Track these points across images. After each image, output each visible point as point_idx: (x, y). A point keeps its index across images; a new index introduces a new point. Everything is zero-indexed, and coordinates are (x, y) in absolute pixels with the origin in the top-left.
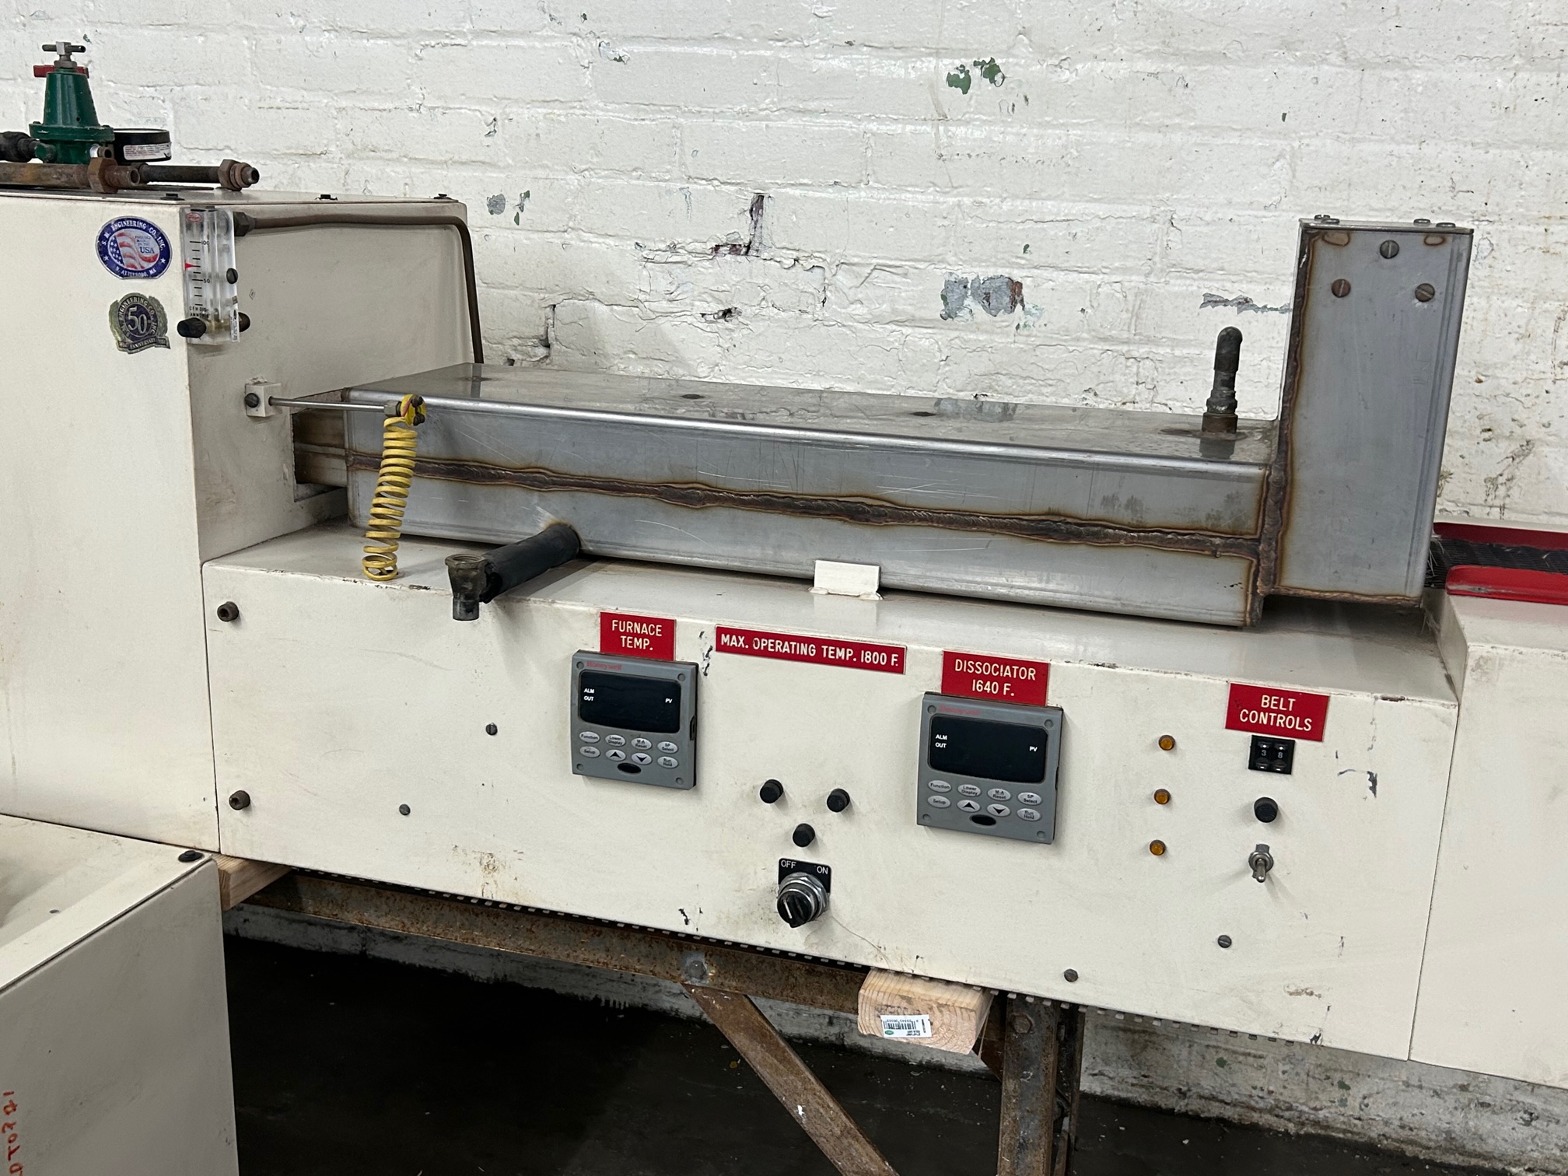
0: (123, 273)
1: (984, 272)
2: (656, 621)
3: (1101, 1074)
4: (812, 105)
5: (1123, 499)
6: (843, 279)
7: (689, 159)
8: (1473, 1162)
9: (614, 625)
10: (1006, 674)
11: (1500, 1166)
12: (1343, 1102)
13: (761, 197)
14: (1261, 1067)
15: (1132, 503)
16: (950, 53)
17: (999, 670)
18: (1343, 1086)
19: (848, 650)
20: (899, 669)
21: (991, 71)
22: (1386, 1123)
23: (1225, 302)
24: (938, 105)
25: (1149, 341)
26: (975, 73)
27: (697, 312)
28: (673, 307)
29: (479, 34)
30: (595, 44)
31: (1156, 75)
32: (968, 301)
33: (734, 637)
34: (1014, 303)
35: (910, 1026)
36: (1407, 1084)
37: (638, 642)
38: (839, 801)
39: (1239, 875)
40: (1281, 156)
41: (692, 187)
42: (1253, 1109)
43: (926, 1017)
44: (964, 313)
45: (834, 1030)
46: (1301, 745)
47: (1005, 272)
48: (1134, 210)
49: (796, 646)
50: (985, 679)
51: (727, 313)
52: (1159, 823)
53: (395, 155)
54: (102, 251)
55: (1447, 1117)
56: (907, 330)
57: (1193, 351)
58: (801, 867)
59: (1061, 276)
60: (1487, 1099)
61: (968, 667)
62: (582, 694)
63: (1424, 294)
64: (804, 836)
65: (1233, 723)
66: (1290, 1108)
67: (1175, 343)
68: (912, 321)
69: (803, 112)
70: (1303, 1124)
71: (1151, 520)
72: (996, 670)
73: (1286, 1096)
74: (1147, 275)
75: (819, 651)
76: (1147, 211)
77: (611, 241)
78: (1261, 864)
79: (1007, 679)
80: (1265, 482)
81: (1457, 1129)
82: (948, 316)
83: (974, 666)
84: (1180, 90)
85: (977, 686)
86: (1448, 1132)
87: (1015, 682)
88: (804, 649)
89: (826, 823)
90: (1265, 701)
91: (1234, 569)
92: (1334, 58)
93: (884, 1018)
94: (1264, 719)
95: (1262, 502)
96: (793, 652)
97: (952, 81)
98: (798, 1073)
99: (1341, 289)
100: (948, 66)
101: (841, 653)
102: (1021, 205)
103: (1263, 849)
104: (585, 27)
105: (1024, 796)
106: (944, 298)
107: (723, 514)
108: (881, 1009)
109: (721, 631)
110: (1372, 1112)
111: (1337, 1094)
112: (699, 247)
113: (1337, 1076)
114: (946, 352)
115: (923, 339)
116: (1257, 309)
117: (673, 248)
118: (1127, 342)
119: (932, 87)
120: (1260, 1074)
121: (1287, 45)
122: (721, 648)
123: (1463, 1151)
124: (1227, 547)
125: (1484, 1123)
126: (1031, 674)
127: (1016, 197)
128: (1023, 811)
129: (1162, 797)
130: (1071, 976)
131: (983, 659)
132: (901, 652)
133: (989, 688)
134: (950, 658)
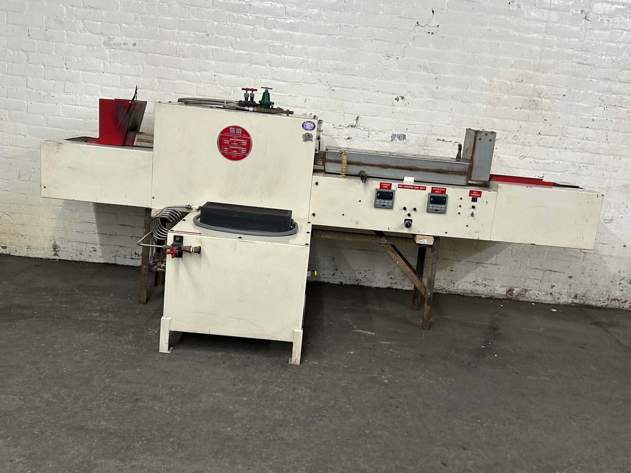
0: (306, 130)
1: (399, 133)
2: (389, 183)
3: (410, 286)
4: (370, 101)
5: (450, 167)
6: (373, 133)
7: (345, 109)
8: (476, 295)
11: (480, 296)
12: (454, 287)
13: (358, 117)
14: (440, 281)
15: (452, 168)
16: (397, 94)
18: (454, 283)
20: (425, 190)
21: (403, 98)
22: (461, 290)
23: (440, 140)
24: (393, 103)
25: (428, 146)
26: (400, 98)
27: (343, 138)
28: (339, 137)
29: (304, 83)
30: (329, 87)
31: (431, 101)
32: (396, 138)
33: (401, 186)
34: (404, 139)
35: (424, 241)
36: (465, 282)
37: (386, 187)
38: (415, 209)
39: (469, 216)
40: (450, 116)
41: (345, 114)
42: (438, 290)
43: (426, 240)
44: (395, 140)
45: (357, 282)
46: (478, 198)
47: (403, 133)
48: (426, 124)
49: (410, 187)
51: (349, 138)
52: (460, 210)
53: (284, 105)
54: (303, 126)
55: (471, 287)
56: (384, 143)
57: (435, 148)
58: (408, 220)
59: (412, 134)
60: (478, 283)
62: (377, 194)
63: (490, 140)
64: (409, 215)
65: (470, 195)
66: (444, 289)
67: (432, 147)
68: (385, 141)
69: (368, 102)
70: (447, 292)
71: (454, 170)
73: (444, 287)
74: (427, 135)
75: (414, 187)
76: (428, 124)
77: (328, 124)
78: (472, 215)
80: (470, 165)
81: (473, 290)
82: (392, 140)
84: (435, 104)
85: (436, 192)
86: (472, 290)
87: (441, 191)
89: (413, 213)
90: (474, 192)
91: (465, 177)
92: (460, 100)
93: (420, 241)
94: (474, 195)
95: (469, 168)
97: (396, 99)
98: (398, 256)
99: (480, 139)
100: (395, 97)
101: (417, 188)
102: (407, 121)
103: (473, 212)
104: (327, 84)
105: (442, 206)
106: (391, 137)
107: (390, 169)
108: (420, 239)
109: (399, 185)
110: (459, 288)
111: (453, 285)
112: (345, 126)
113: (453, 282)
114: (391, 147)
115: (387, 144)
116: (445, 141)
117: (340, 126)
118: (423, 146)
119: (392, 100)
120: (439, 282)
121: (452, 98)
122: (399, 187)
123: (474, 294)
124: (464, 174)
125: (477, 288)
126: (444, 190)
127: (406, 120)
128: (442, 209)
129: (460, 206)
130: (446, 233)
131: (437, 188)
132: (426, 187)
133: (438, 192)
134: (432, 188)
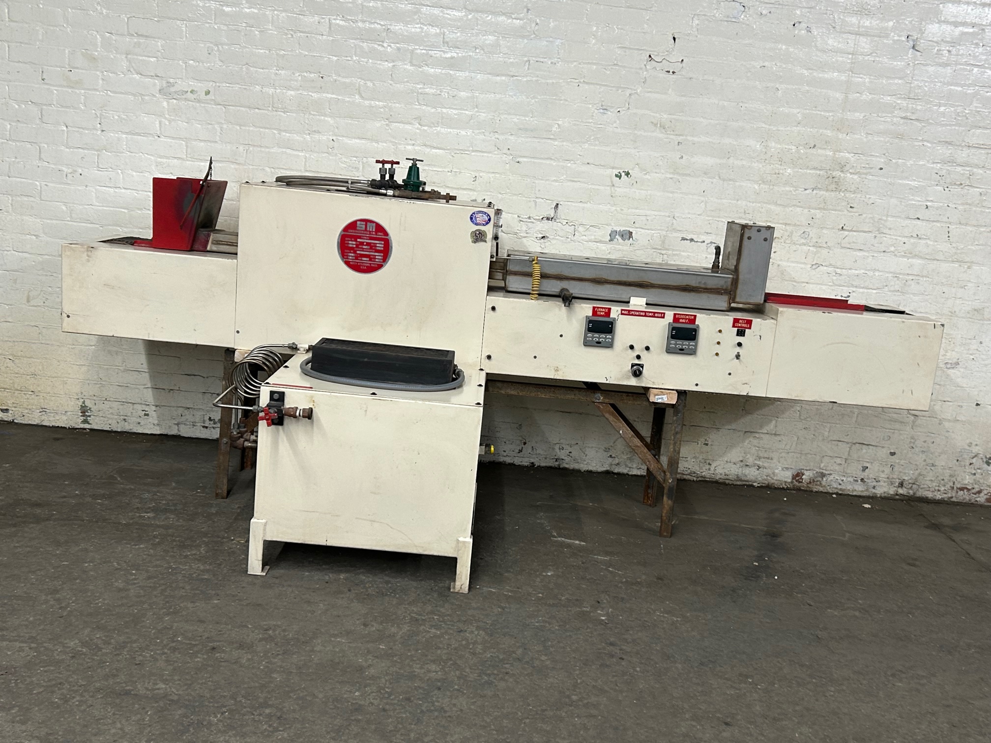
0: (477, 224)
1: (622, 229)
2: (606, 308)
3: (640, 468)
4: (575, 179)
5: (703, 282)
6: (581, 229)
7: (537, 192)
8: (744, 483)
9: (596, 309)
10: (687, 318)
11: (751, 483)
12: (709, 469)
13: (558, 204)
14: (687, 461)
15: (705, 283)
16: (617, 168)
18: (710, 464)
19: (652, 314)
20: (664, 317)
21: (627, 174)
22: (721, 474)
23: (687, 240)
24: (612, 182)
25: (667, 249)
26: (623, 174)
27: (535, 237)
28: (528, 235)
29: (473, 151)
30: (511, 157)
31: (671, 178)
32: (617, 237)
33: (624, 311)
34: (630, 237)
35: (662, 398)
36: (727, 462)
37: (602, 313)
38: (647, 348)
39: (733, 359)
40: (702, 202)
41: (537, 200)
42: (684, 474)
43: (666, 396)
44: (616, 240)
45: (557, 463)
46: (747, 330)
47: (628, 229)
48: (664, 214)
50: (682, 319)
51: (543, 237)
52: (717, 348)
53: (441, 185)
54: (471, 218)
55: (737, 470)
56: (598, 244)
57: (678, 253)
58: (637, 365)
59: (643, 231)
60: (748, 464)
62: (589, 325)
63: (765, 240)
64: (638, 357)
65: (734, 326)
66: (695, 473)
67: (673, 250)
68: (601, 242)
69: (573, 181)
70: (698, 478)
71: (709, 287)
73: (693, 470)
74: (667, 231)
75: (645, 314)
76: (667, 214)
77: (510, 215)
78: (738, 357)
80: (733, 278)
81: (740, 474)
82: (611, 240)
84: (678, 183)
85: (681, 321)
86: (737, 475)
87: (689, 319)
88: (642, 314)
89: (644, 355)
90: (740, 321)
91: (725, 298)
92: (717, 178)
94: (740, 325)
95: (732, 283)
96: (639, 314)
97: (616, 176)
98: (621, 422)
99: (749, 238)
100: (616, 172)
101: (650, 314)
102: (634, 210)
103: (738, 353)
104: (508, 152)
105: (691, 344)
106: (610, 235)
107: (608, 286)
108: (656, 395)
109: (622, 310)
110: (717, 472)
111: (708, 467)
112: (537, 218)
113: (708, 461)
114: (609, 251)
115: (603, 247)
116: (695, 241)
117: (529, 218)
118: (660, 249)
119: (611, 177)
120: (686, 463)
121: (705, 173)
122: (622, 314)
123: (741, 480)
124: (724, 293)
125: (747, 471)
126: (693, 317)
127: (632, 208)
128: (690, 347)
129: (719, 343)
130: (697, 385)
131: (682, 314)
132: (664, 313)
133: (683, 321)
134: (675, 314)
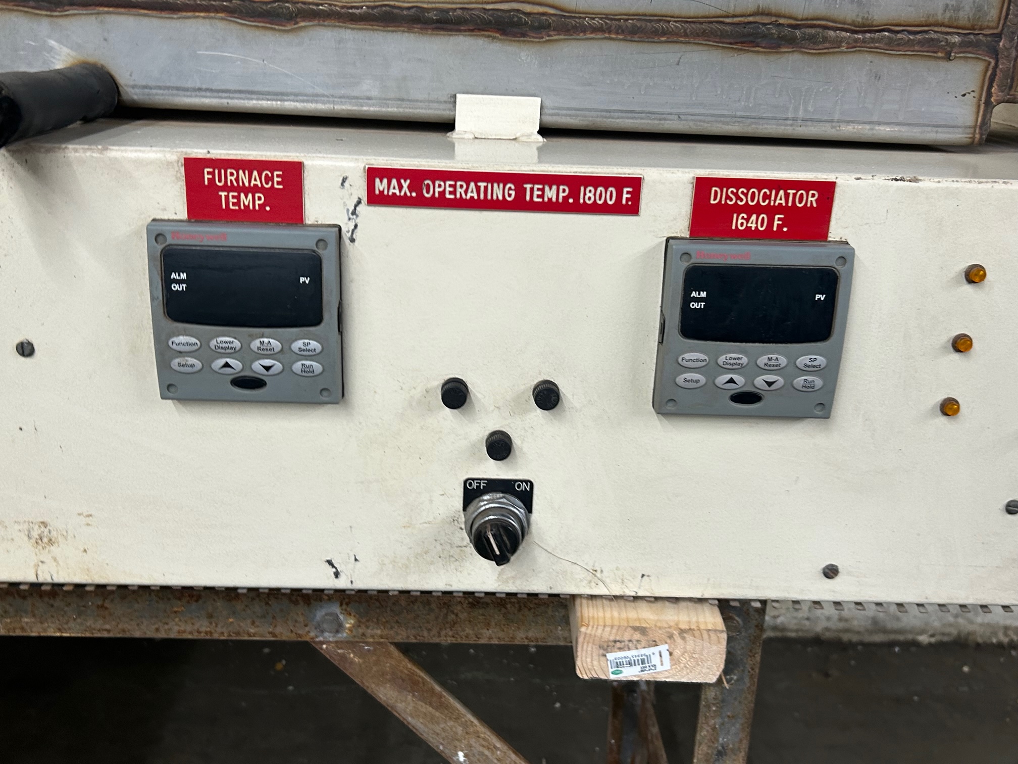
2: (272, 165)
9: (206, 176)
10: (778, 202)
17: (769, 197)
19: (561, 187)
20: (632, 208)
33: (394, 182)
35: (643, 660)
37: (246, 200)
38: (546, 396)
43: (664, 648)
49: (486, 188)
50: (749, 210)
58: (494, 485)
61: (728, 197)
62: (167, 282)
64: (500, 445)
71: (879, 16)
72: (766, 197)
75: (521, 192)
79: (780, 209)
83: (736, 195)
87: (790, 212)
88: (498, 192)
89: (529, 428)
93: (611, 656)
96: (482, 197)
101: (551, 193)
105: (803, 361)
109: (373, 174)
122: (375, 199)
124: (964, 46)
126: (812, 199)
128: (799, 381)
129: (961, 344)
130: (831, 572)
131: (748, 183)
132: (636, 183)
133: (754, 222)
134: (703, 186)
